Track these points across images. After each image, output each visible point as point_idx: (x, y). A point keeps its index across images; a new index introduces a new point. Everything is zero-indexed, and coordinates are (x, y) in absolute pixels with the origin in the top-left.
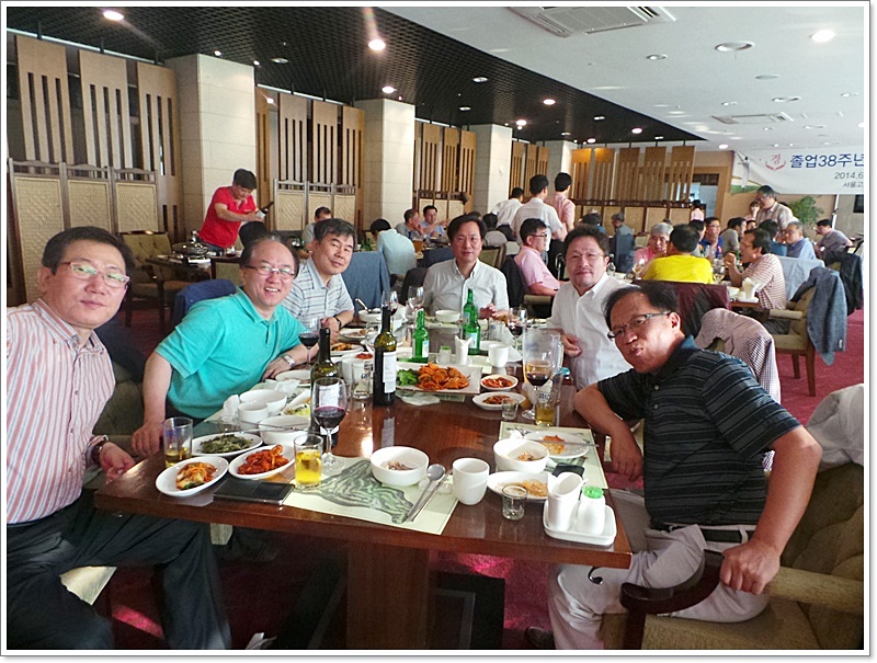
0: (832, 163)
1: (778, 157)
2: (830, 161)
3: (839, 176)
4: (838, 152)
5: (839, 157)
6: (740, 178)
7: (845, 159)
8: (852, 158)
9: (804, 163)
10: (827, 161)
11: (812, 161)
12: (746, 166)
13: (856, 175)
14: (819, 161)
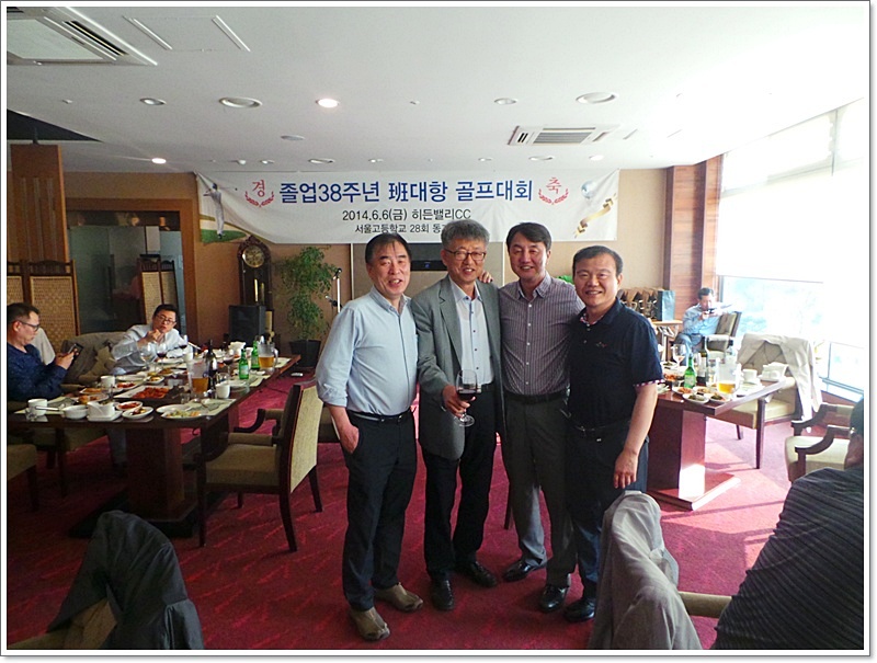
0: (336, 196)
1: (261, 185)
2: (333, 193)
3: (349, 216)
4: (341, 178)
5: (344, 188)
6: (212, 219)
7: (351, 191)
8: (360, 187)
9: (299, 196)
10: (330, 192)
11: (309, 194)
12: (217, 198)
13: (370, 215)
14: (319, 193)
